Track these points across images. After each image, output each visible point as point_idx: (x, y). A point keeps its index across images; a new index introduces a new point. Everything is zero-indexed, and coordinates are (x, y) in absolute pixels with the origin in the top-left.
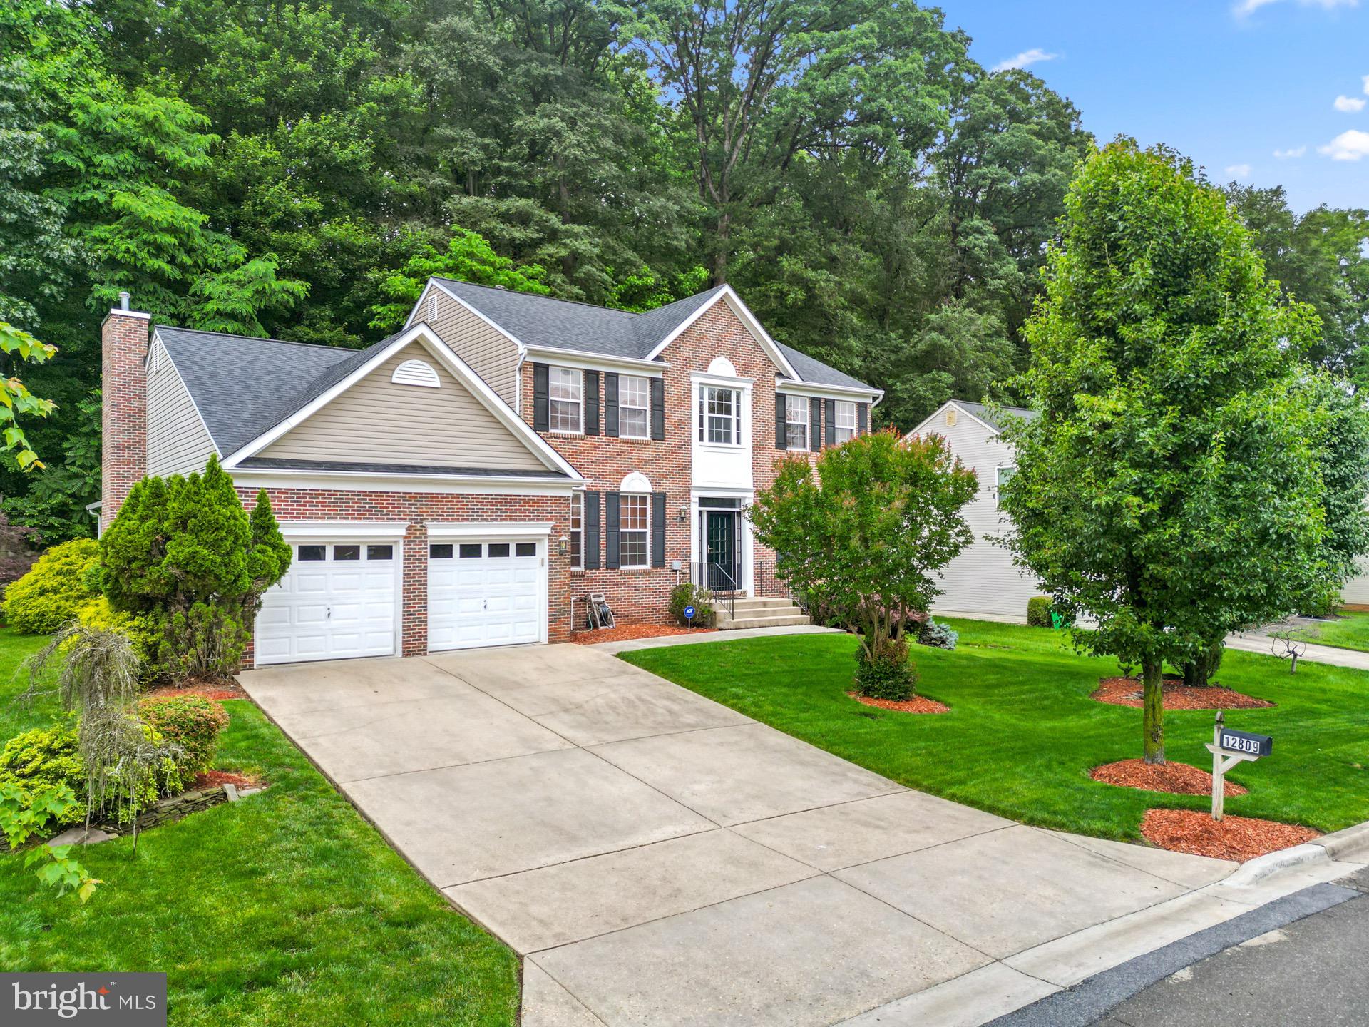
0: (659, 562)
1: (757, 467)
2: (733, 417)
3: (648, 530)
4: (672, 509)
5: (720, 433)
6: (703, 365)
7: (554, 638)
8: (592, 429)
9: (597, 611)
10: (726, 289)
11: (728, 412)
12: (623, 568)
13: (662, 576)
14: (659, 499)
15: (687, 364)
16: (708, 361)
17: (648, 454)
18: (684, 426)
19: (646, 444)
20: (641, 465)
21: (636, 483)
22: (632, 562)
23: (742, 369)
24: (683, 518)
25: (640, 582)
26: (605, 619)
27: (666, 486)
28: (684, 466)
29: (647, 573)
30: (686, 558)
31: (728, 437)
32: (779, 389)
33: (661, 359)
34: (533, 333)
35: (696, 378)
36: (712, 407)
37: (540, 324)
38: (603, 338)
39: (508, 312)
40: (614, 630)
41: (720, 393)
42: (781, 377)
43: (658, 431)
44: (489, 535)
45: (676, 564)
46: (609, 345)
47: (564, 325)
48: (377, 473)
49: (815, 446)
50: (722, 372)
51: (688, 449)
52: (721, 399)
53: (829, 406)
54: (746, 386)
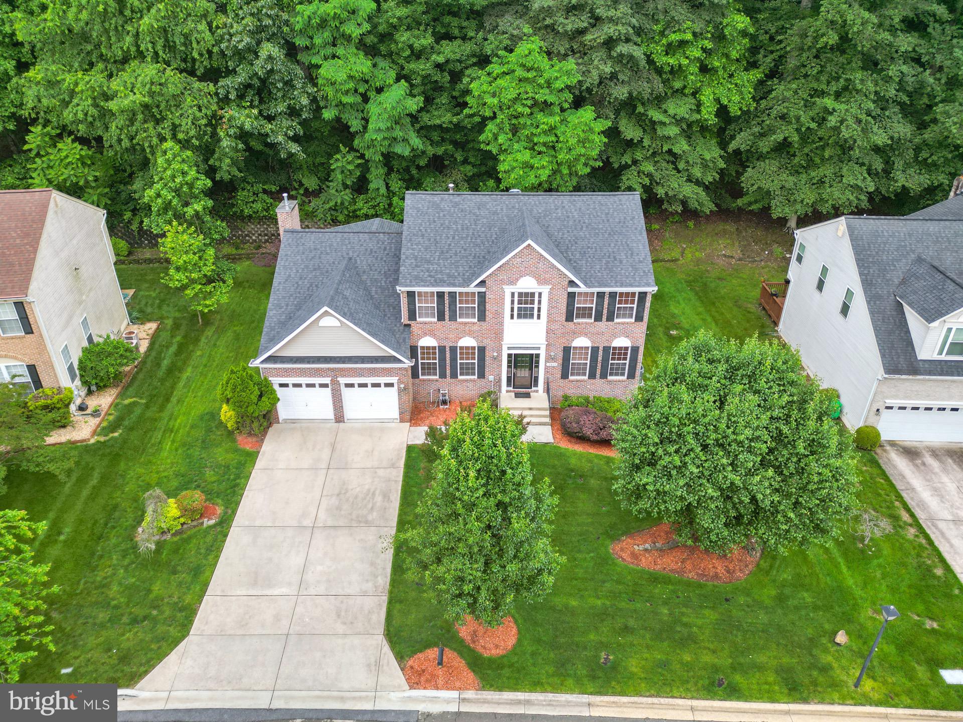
0: (482, 375)
1: (550, 332)
2: (536, 306)
3: (476, 362)
4: (489, 354)
5: (525, 314)
6: (513, 282)
7: (400, 421)
8: (441, 317)
9: (442, 398)
10: (529, 242)
11: (532, 302)
12: (460, 377)
13: (482, 382)
14: (482, 350)
15: (503, 282)
16: (517, 280)
17: (476, 328)
18: (499, 315)
19: (474, 324)
20: (470, 334)
21: (467, 342)
22: (467, 374)
23: (541, 281)
24: (497, 359)
25: (470, 385)
26: (444, 403)
27: (486, 342)
28: (498, 335)
29: (474, 381)
30: (500, 374)
31: (532, 316)
32: (570, 290)
33: (483, 283)
34: (417, 266)
35: (508, 290)
36: (520, 302)
37: (433, 248)
38: (467, 257)
39: (423, 235)
40: (445, 410)
41: (527, 294)
42: (572, 283)
43: (482, 317)
44: (370, 380)
45: (491, 378)
46: (461, 269)
47: (450, 245)
48: (313, 362)
49: (598, 318)
50: (527, 284)
51: (502, 324)
52: (527, 298)
53: (613, 295)
54: (545, 290)
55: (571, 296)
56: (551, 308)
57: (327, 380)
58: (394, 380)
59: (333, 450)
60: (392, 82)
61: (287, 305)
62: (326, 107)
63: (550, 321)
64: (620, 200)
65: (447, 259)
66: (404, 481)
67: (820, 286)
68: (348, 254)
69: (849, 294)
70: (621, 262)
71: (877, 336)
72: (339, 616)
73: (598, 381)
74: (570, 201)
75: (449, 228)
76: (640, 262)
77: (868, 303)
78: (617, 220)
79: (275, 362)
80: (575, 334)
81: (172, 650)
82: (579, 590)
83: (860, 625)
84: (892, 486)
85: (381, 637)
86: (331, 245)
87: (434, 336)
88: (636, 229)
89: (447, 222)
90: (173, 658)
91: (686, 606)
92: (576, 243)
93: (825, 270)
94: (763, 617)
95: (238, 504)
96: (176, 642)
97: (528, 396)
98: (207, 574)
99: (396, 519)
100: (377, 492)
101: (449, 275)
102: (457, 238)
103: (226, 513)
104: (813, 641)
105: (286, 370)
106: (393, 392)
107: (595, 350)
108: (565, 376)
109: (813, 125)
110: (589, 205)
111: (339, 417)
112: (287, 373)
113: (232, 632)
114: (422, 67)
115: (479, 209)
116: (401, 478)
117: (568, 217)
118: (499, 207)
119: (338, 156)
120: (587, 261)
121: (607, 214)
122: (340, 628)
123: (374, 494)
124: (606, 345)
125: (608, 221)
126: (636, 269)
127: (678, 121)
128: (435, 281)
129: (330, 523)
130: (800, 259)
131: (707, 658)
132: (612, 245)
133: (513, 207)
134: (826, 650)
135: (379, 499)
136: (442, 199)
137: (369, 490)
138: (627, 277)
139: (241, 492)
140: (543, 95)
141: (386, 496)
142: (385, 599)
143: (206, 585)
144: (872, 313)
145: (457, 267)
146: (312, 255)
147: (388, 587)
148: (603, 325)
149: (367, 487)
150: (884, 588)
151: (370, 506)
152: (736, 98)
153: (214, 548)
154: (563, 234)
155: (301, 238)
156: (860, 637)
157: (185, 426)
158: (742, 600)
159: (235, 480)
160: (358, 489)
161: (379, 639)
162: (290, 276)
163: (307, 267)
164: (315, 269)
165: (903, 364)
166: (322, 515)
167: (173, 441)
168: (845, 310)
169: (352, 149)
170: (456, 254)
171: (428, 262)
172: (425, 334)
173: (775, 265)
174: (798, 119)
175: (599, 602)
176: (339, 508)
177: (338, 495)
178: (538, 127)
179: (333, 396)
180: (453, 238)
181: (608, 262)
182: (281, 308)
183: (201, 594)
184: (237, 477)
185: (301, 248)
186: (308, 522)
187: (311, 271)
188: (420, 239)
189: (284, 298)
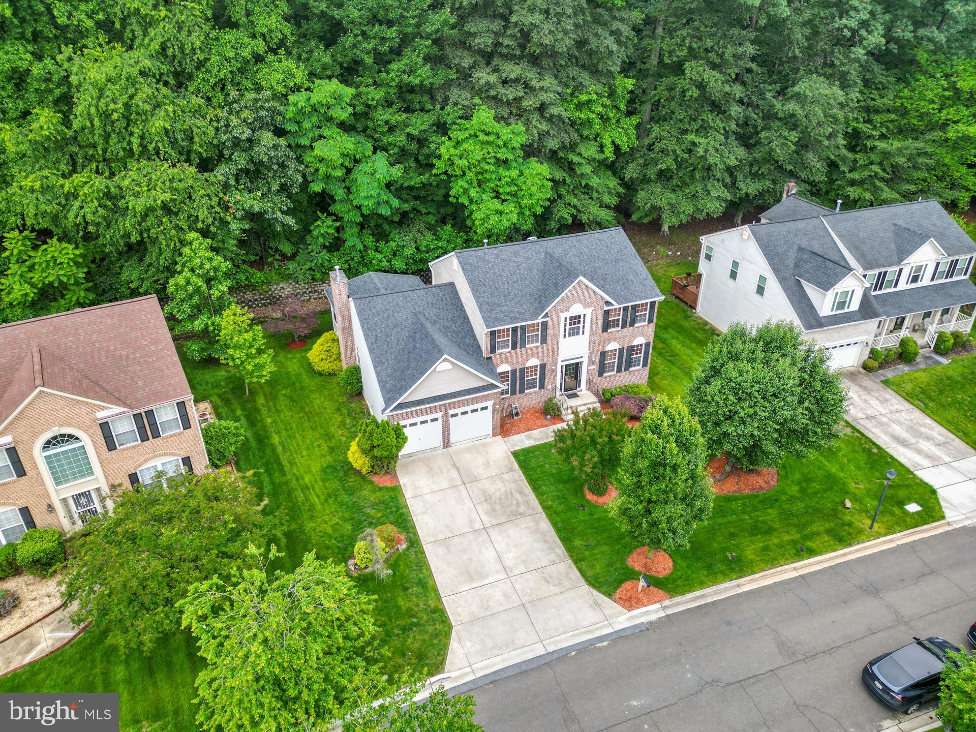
0: (542, 386)
1: (591, 342)
2: (581, 325)
3: (538, 377)
4: (548, 368)
5: (574, 332)
6: (566, 309)
7: (494, 435)
8: (514, 347)
9: (514, 411)
10: (581, 278)
11: (579, 322)
12: (526, 391)
13: (542, 392)
14: (543, 367)
15: (560, 311)
16: (570, 307)
17: (539, 350)
18: (556, 336)
19: (538, 347)
20: (535, 355)
21: (534, 362)
22: (531, 388)
23: (586, 305)
24: (554, 371)
25: (533, 396)
26: (517, 414)
27: (547, 360)
28: (555, 351)
29: (536, 392)
30: (555, 383)
31: (578, 333)
32: (606, 308)
33: (546, 315)
34: (492, 310)
35: (563, 316)
36: (570, 324)
37: (497, 294)
39: (484, 285)
40: (520, 420)
41: (575, 317)
42: (607, 303)
43: (544, 341)
44: (469, 408)
45: (549, 387)
46: (525, 306)
47: (508, 289)
48: (432, 402)
49: (624, 326)
50: (577, 309)
51: (558, 343)
52: (576, 320)
53: (634, 308)
54: (588, 312)
55: (607, 313)
56: (592, 324)
57: (439, 415)
58: (489, 404)
59: (458, 470)
60: (370, 153)
61: (387, 360)
62: (313, 181)
63: (592, 334)
64: (611, 235)
65: (511, 300)
66: (527, 479)
67: (733, 275)
68: (414, 309)
69: (762, 279)
70: (632, 281)
72: (548, 582)
73: (623, 373)
75: (501, 276)
76: (645, 279)
77: (780, 283)
78: (616, 250)
79: (402, 408)
80: (609, 341)
81: (449, 639)
83: (853, 493)
85: (586, 587)
86: (397, 304)
87: (508, 363)
88: (631, 255)
89: (497, 271)
90: (454, 644)
91: (756, 511)
93: (735, 264)
94: (801, 505)
95: (414, 527)
96: (448, 635)
97: (575, 396)
98: (431, 583)
100: (513, 491)
101: (520, 313)
102: (510, 282)
103: (409, 536)
104: (835, 510)
105: (408, 413)
106: (489, 413)
107: (621, 350)
108: (601, 374)
109: (686, 156)
111: (447, 444)
112: (409, 415)
113: (482, 615)
114: (399, 138)
115: (515, 257)
116: (523, 477)
117: (582, 253)
118: (529, 254)
119: (319, 223)
121: (607, 247)
122: (556, 590)
123: (511, 493)
124: (629, 345)
125: (610, 252)
126: (645, 286)
127: (590, 161)
128: (511, 319)
129: (495, 522)
130: (708, 257)
131: (786, 538)
132: (621, 270)
133: (540, 252)
134: (844, 514)
135: (517, 496)
136: (484, 253)
137: (506, 492)
138: (640, 292)
139: (409, 518)
140: (503, 154)
141: (521, 492)
142: (570, 561)
143: (436, 591)
144: (785, 290)
145: (521, 305)
146: (386, 315)
147: (566, 553)
148: (628, 329)
149: (503, 489)
150: (853, 468)
151: (515, 502)
152: (625, 139)
153: (422, 563)
155: (370, 302)
156: (856, 500)
157: (316, 481)
158: (783, 497)
159: (397, 511)
160: (498, 493)
161: (586, 588)
163: (387, 326)
164: (395, 327)
165: (813, 322)
166: (485, 519)
167: (318, 497)
168: (760, 290)
169: (330, 214)
170: (516, 295)
171: (499, 305)
172: (502, 363)
173: (663, 262)
174: (674, 151)
176: (494, 510)
177: (486, 501)
178: (500, 180)
179: (443, 427)
180: (508, 283)
181: (624, 284)
182: (384, 364)
183: (439, 598)
184: (398, 508)
185: (374, 311)
186: (478, 526)
187: (393, 329)
188: (484, 288)
189: (382, 355)
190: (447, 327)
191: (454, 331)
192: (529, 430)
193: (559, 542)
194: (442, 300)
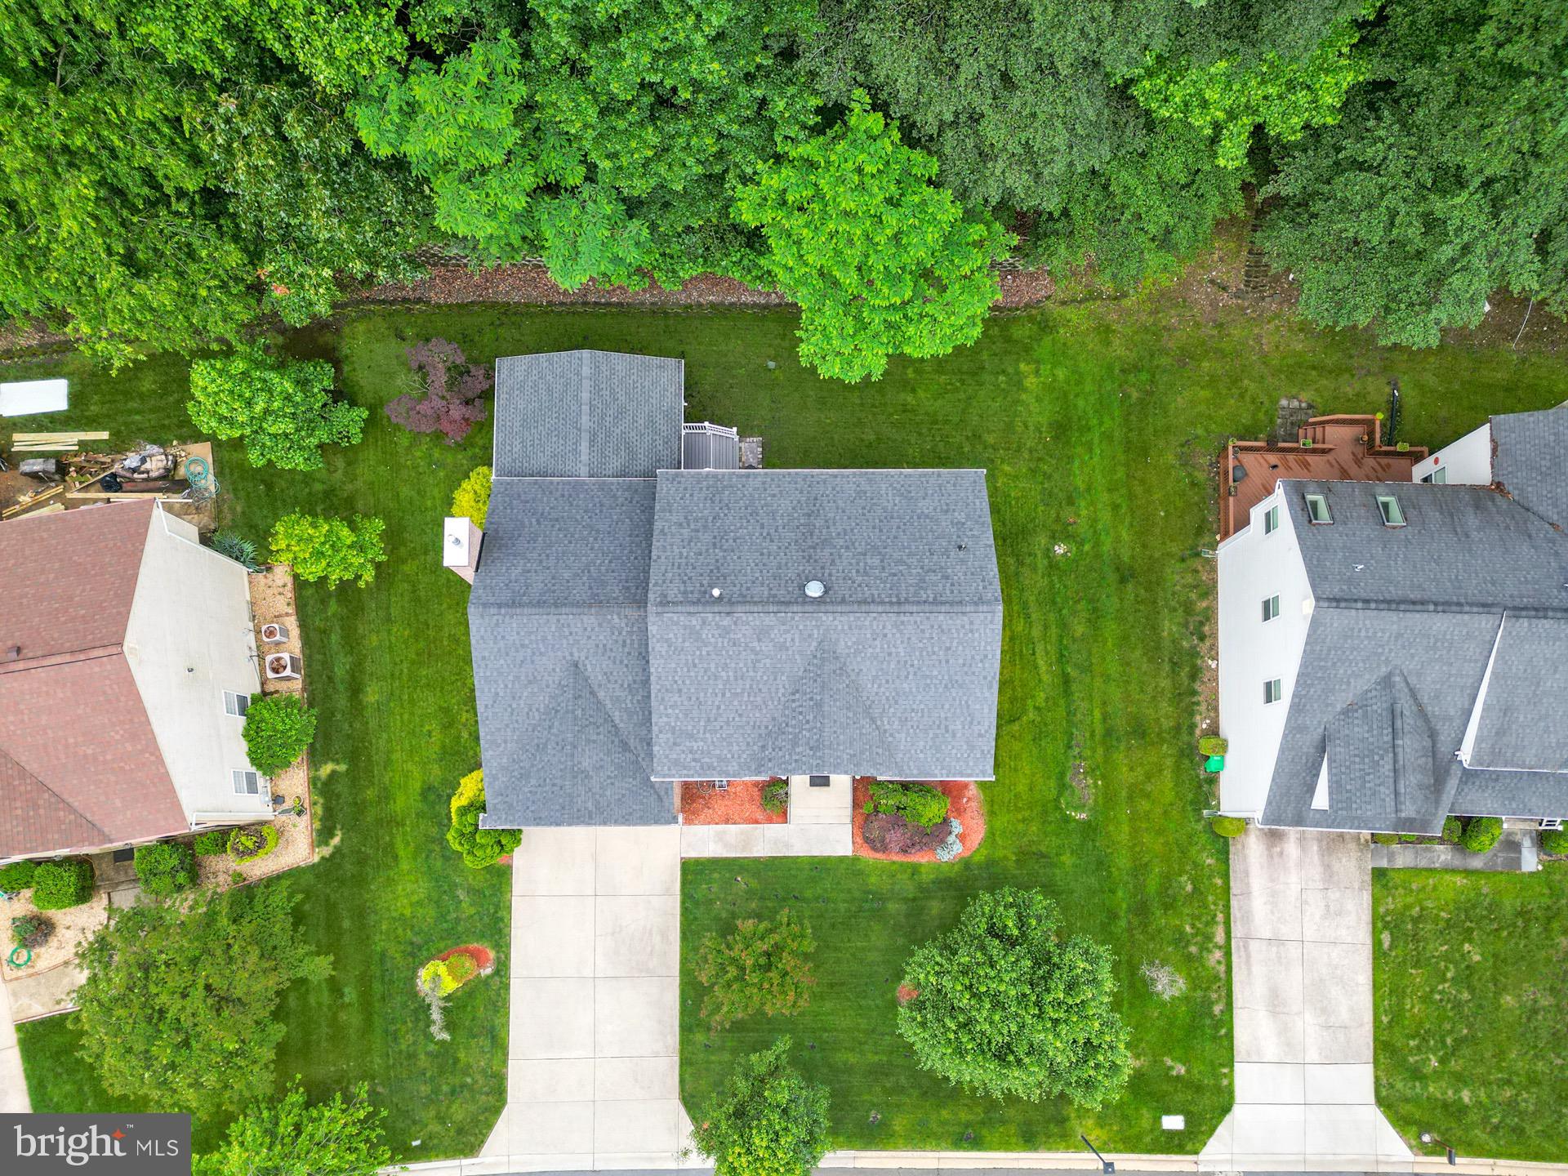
26: (721, 787)
34: (675, 744)
37: (695, 713)
38: (742, 727)
39: (680, 691)
40: (723, 796)
46: (736, 748)
47: (719, 707)
59: (596, 866)
61: (505, 742)
64: (971, 623)
65: (716, 731)
66: (682, 915)
67: (1266, 610)
68: (571, 654)
69: (1278, 689)
70: (954, 736)
71: (1273, 780)
72: (636, 1080)
74: (895, 625)
76: (980, 735)
77: (1285, 736)
78: (961, 661)
81: (496, 1120)
82: (860, 1043)
84: (1227, 889)
85: (677, 1102)
86: (544, 639)
88: (985, 678)
89: (713, 666)
90: (501, 1127)
92: (896, 703)
93: (1276, 605)
95: (509, 946)
96: (497, 1113)
97: (826, 781)
98: (503, 1035)
99: (678, 967)
100: (654, 931)
101: (720, 759)
102: (728, 695)
103: (498, 958)
110: (923, 631)
113: (544, 1099)
115: (759, 640)
116: (678, 910)
117: (890, 654)
118: (789, 636)
120: (908, 734)
121: (948, 649)
122: (641, 1094)
123: (651, 934)
125: (947, 662)
126: (972, 748)
128: (702, 768)
129: (611, 973)
132: (947, 706)
133: (810, 636)
135: (657, 939)
136: (704, 623)
137: (644, 927)
138: (958, 760)
139: (506, 931)
141: (663, 936)
142: (677, 1059)
143: (506, 1050)
145: (730, 744)
146: (520, 656)
147: (678, 1046)
149: (642, 923)
151: (649, 949)
153: (501, 1003)
154: (880, 686)
155: (497, 625)
157: (409, 812)
159: (495, 912)
161: (676, 1104)
162: (497, 694)
163: (517, 678)
164: (530, 682)
165: (1290, 812)
166: (601, 961)
167: (406, 843)
170: (728, 723)
171: (691, 736)
175: (877, 1058)
176: (617, 952)
177: (613, 934)
180: (723, 695)
182: (499, 746)
183: (505, 1062)
184: (497, 907)
185: (502, 644)
186: (588, 972)
187: (526, 687)
188: (676, 698)
189: (499, 730)
190: (618, 698)
191: (626, 709)
192: (727, 822)
193: (677, 1029)
194: (624, 645)
